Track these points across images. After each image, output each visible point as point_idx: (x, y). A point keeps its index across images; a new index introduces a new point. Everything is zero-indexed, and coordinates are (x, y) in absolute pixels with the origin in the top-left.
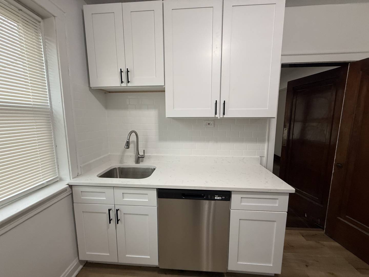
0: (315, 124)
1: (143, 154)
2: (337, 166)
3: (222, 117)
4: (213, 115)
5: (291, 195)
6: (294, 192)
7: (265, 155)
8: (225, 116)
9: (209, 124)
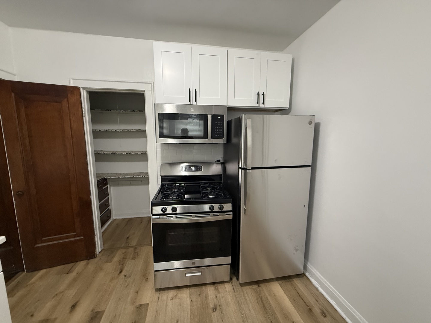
2: (16, 194)
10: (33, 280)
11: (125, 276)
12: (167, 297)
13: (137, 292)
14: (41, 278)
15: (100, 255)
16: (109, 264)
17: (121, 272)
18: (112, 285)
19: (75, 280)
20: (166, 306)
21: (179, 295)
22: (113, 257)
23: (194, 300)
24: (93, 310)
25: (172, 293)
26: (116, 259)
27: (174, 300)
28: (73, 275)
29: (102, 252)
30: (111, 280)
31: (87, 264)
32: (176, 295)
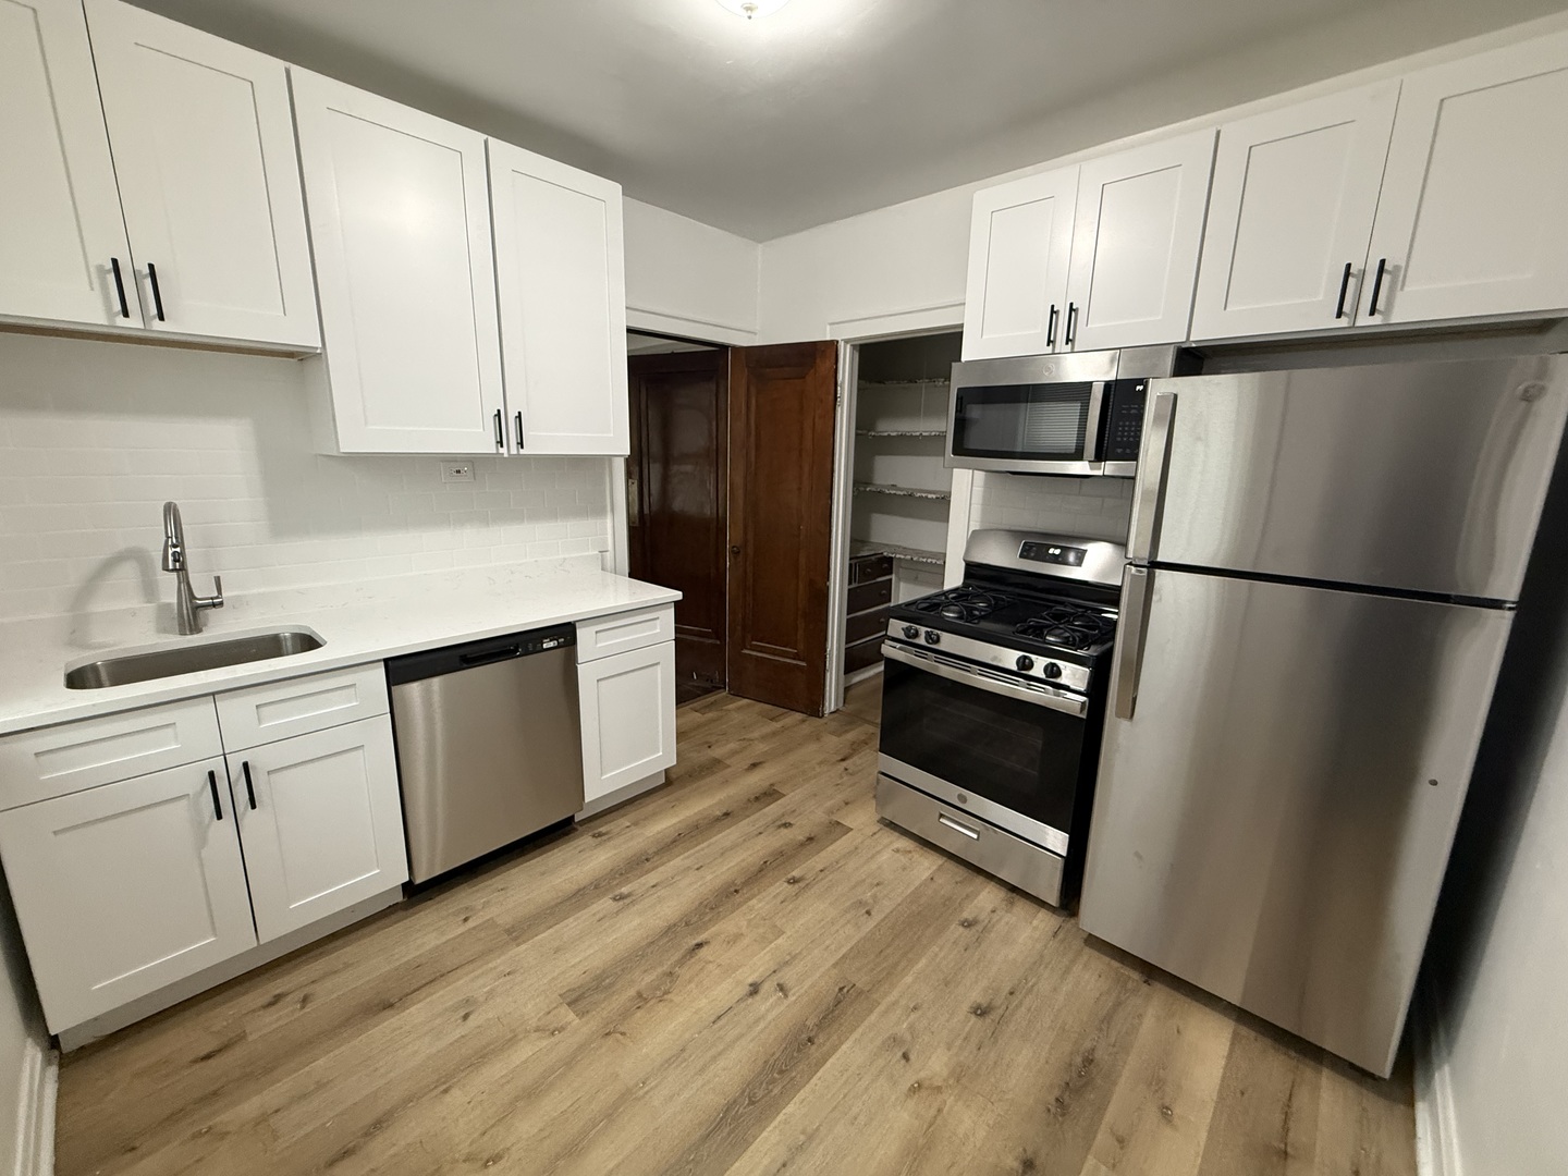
0: (689, 468)
1: (216, 594)
2: (732, 552)
3: (515, 452)
4: (489, 447)
5: (677, 604)
6: (680, 598)
7: (610, 548)
8: (522, 452)
9: (458, 472)
10: (731, 706)
11: (846, 769)
12: (891, 843)
13: (847, 804)
14: (739, 709)
15: (832, 716)
16: (834, 739)
17: (843, 760)
18: (818, 770)
19: (774, 734)
20: (878, 852)
21: (916, 856)
22: (846, 732)
23: (940, 880)
24: (772, 785)
25: (904, 843)
26: (850, 736)
27: (898, 855)
28: (777, 725)
29: (836, 715)
30: (820, 763)
31: (804, 721)
32: (910, 852)
